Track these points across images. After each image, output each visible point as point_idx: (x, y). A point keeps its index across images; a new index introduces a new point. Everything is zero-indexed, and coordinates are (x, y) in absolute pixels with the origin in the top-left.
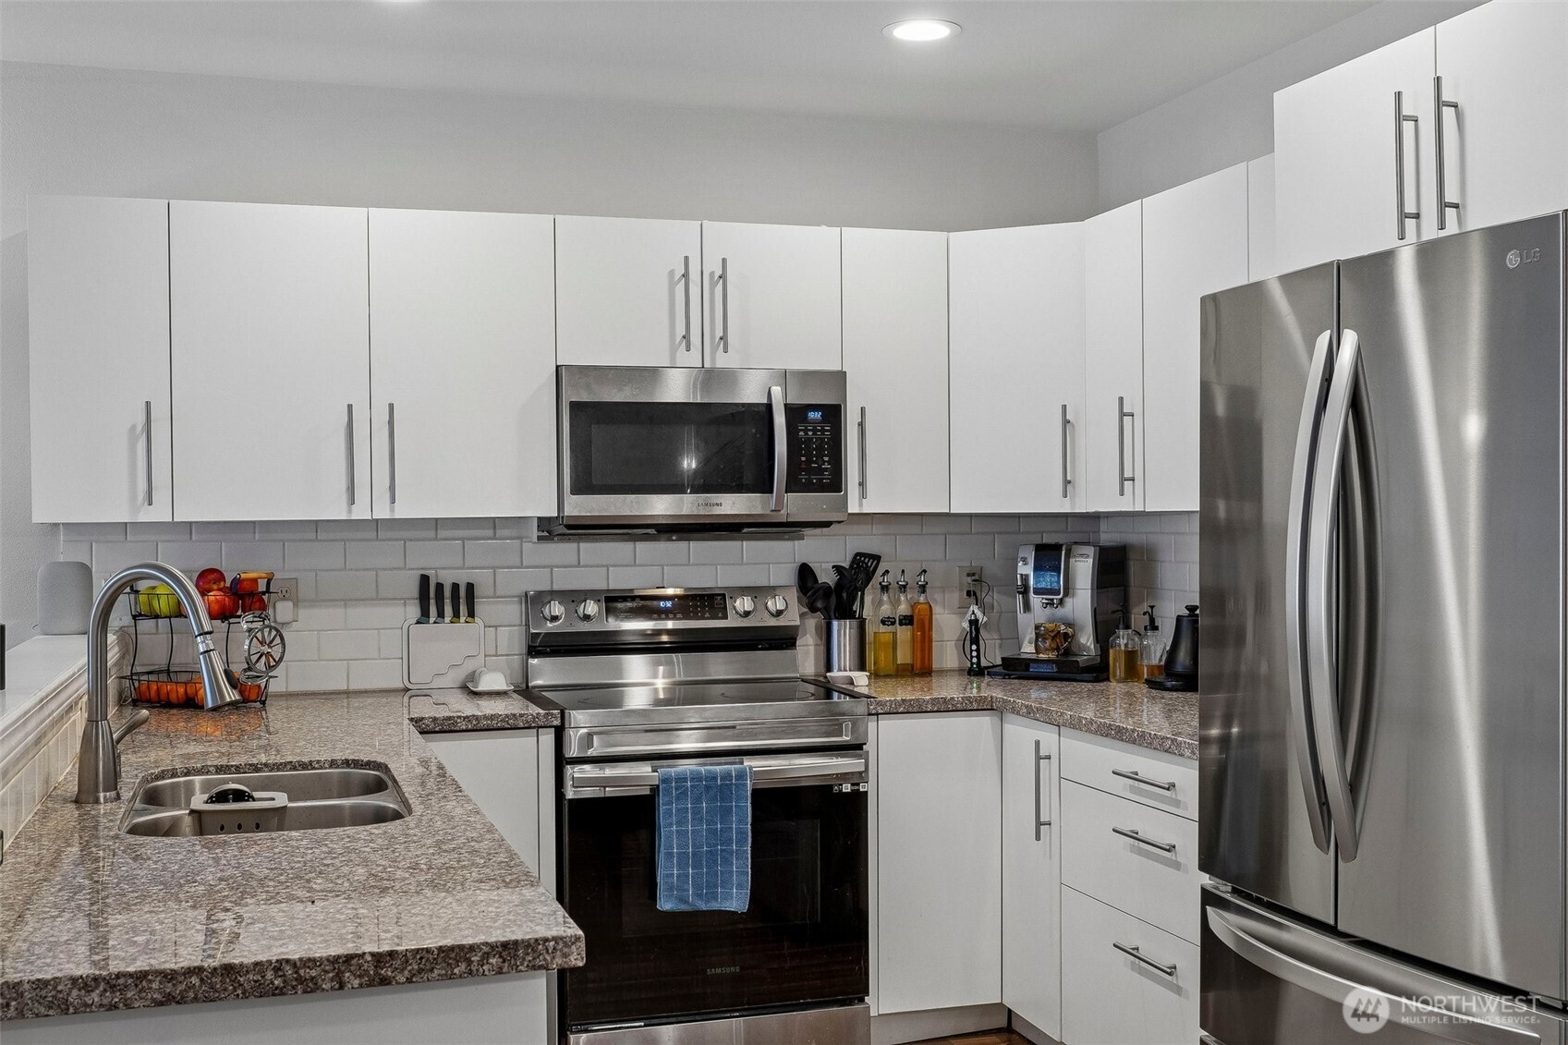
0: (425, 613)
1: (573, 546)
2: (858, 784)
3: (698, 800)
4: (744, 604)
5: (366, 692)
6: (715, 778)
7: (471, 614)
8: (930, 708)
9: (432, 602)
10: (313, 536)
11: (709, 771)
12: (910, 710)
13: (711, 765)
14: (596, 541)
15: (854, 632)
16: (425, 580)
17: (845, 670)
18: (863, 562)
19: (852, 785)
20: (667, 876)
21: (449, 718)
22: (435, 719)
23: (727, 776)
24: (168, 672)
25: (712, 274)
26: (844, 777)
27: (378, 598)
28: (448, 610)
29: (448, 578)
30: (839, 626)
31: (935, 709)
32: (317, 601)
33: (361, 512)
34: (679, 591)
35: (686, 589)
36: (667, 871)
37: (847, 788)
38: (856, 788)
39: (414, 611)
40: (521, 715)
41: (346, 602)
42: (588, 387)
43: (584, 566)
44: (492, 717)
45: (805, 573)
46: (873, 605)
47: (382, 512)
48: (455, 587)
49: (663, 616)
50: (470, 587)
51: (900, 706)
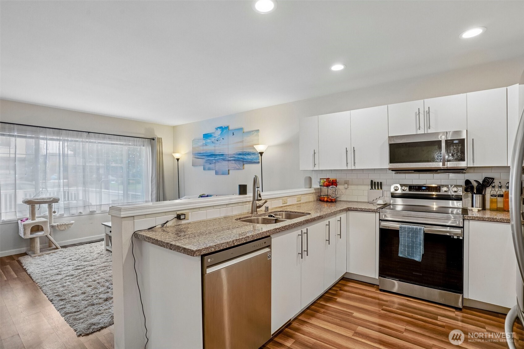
0: (372, 188)
1: (405, 175)
2: (459, 237)
3: (409, 233)
4: (445, 189)
5: (361, 202)
6: (413, 229)
7: (381, 188)
8: (487, 220)
9: (373, 185)
10: (351, 172)
11: (412, 227)
12: (480, 220)
13: (413, 225)
14: (410, 174)
15: (481, 198)
16: (372, 181)
17: (478, 208)
18: (488, 180)
19: (457, 237)
20: (401, 249)
21: (357, 208)
22: (354, 208)
23: (416, 229)
24: (327, 195)
25: (427, 111)
26: (456, 234)
27: (363, 184)
28: (376, 187)
29: (376, 181)
30: (476, 196)
31: (489, 220)
32: (352, 184)
33: (349, 168)
34: (436, 186)
35: (437, 185)
36: (401, 248)
37: (456, 237)
38: (459, 238)
39: (370, 187)
40: (371, 209)
41: (357, 185)
42: (394, 140)
43: (407, 179)
44: (365, 209)
45: (468, 182)
46: (489, 191)
47: (353, 168)
48: (378, 183)
49: (423, 191)
50: (381, 183)
51: (476, 218)
